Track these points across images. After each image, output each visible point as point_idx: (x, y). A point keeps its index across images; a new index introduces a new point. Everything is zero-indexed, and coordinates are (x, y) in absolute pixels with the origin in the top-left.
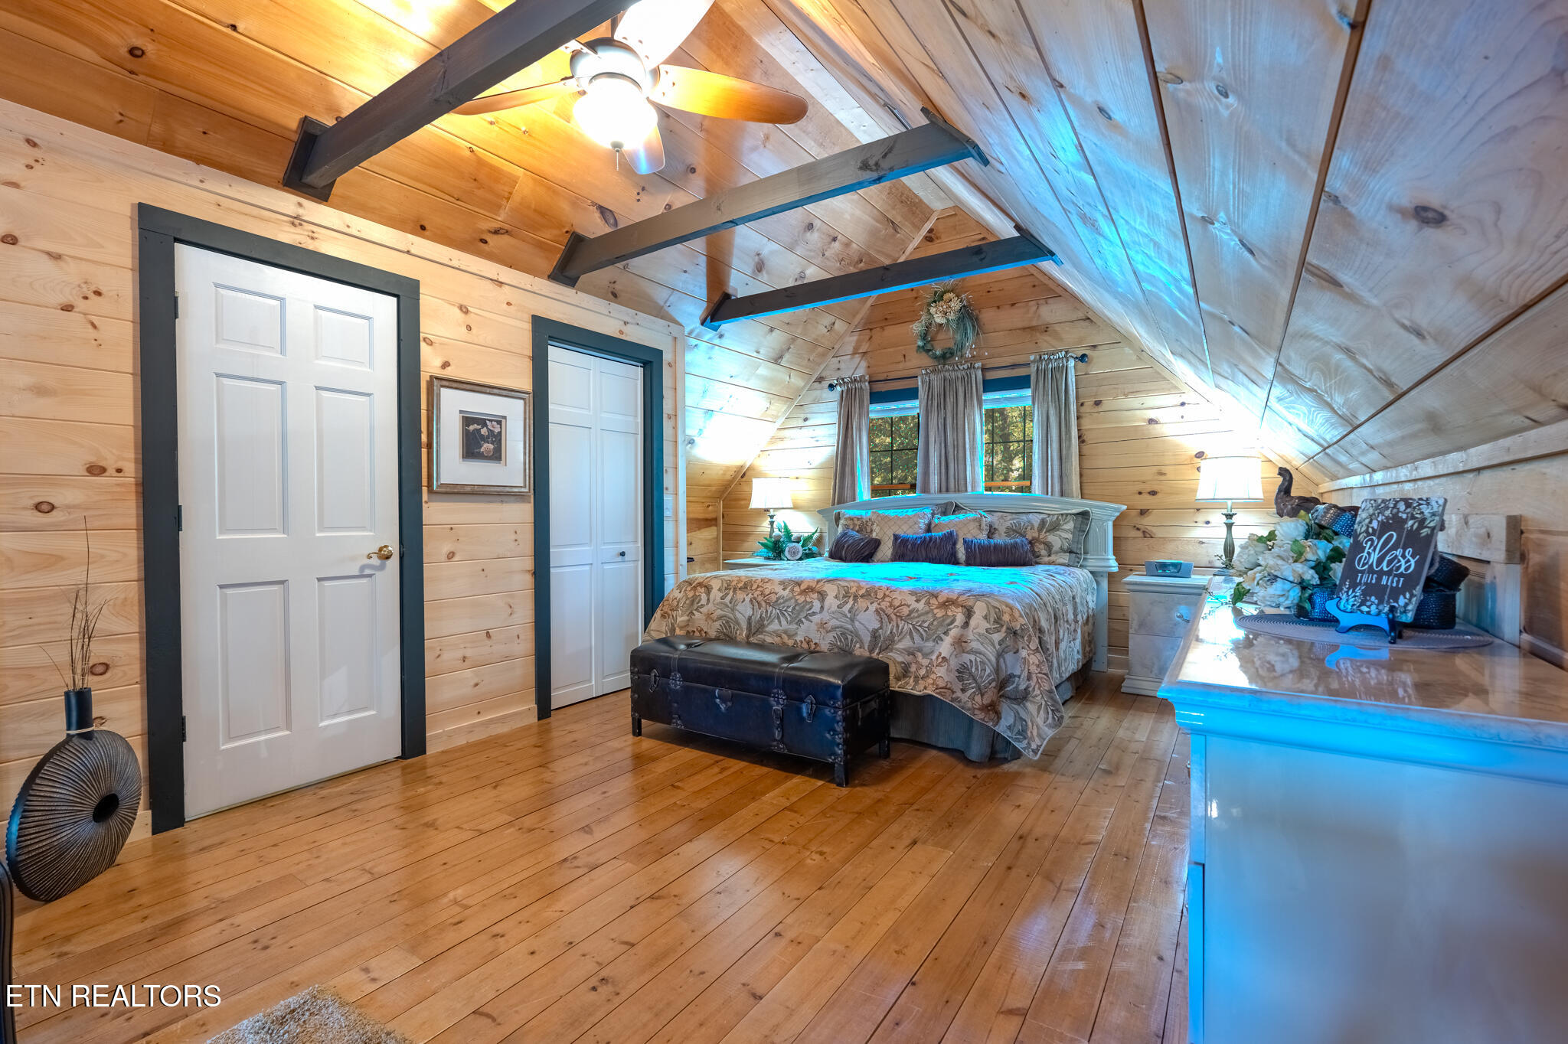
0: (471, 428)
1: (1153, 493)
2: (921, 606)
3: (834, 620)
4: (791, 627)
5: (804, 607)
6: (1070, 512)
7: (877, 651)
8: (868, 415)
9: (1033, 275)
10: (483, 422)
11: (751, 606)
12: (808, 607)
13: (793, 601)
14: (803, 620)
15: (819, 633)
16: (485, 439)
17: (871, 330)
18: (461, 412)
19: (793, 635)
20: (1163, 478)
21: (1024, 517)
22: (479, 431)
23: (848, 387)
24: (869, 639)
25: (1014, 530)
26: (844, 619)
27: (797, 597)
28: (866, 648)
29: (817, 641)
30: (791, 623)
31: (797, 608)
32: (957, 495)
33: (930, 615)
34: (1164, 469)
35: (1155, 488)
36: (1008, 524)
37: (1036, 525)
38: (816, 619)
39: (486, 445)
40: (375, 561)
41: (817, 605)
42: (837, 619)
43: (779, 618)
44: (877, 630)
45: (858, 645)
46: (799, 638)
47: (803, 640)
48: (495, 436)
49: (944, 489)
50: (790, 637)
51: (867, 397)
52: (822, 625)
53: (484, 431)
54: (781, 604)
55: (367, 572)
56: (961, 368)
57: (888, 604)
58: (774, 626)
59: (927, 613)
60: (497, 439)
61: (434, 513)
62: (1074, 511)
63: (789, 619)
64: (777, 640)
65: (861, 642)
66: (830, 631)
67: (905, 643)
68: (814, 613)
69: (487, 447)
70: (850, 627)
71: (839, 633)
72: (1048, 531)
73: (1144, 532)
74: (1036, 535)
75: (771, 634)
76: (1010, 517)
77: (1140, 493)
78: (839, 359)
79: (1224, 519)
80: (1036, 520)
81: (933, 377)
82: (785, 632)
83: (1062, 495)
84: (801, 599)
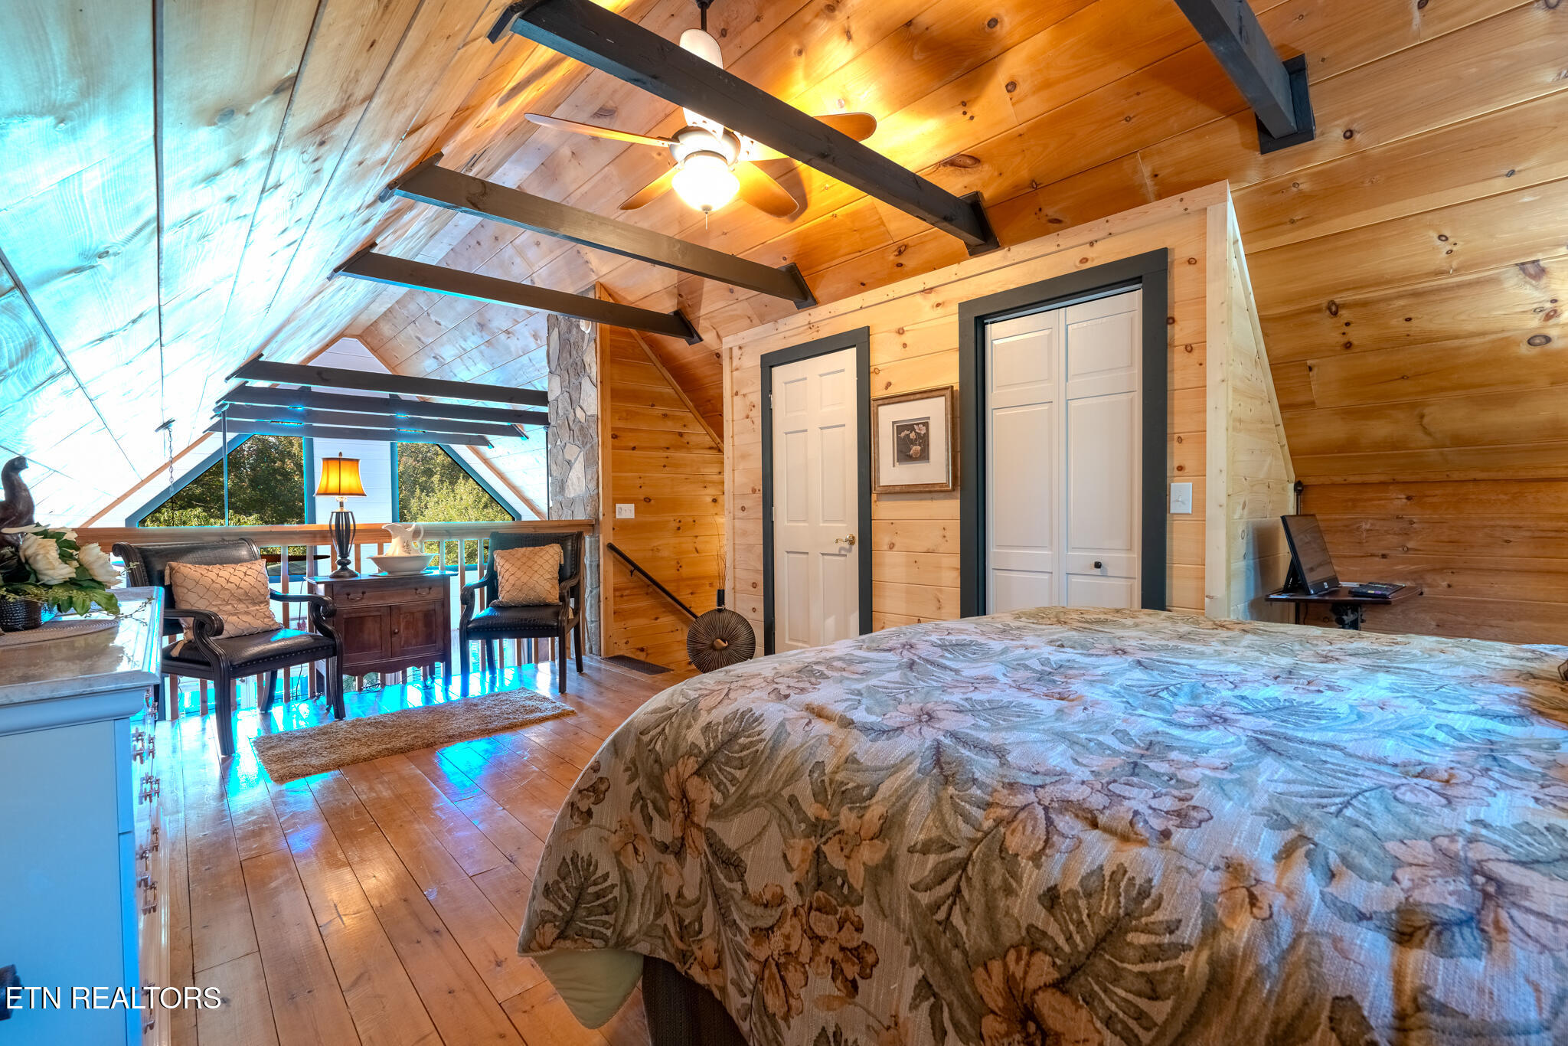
0: (903, 434)
10: (910, 427)
16: (913, 442)
18: (894, 423)
22: (908, 435)
39: (914, 448)
40: (846, 545)
48: (921, 438)
53: (913, 435)
55: (843, 552)
60: (924, 440)
61: (883, 510)
69: (916, 449)
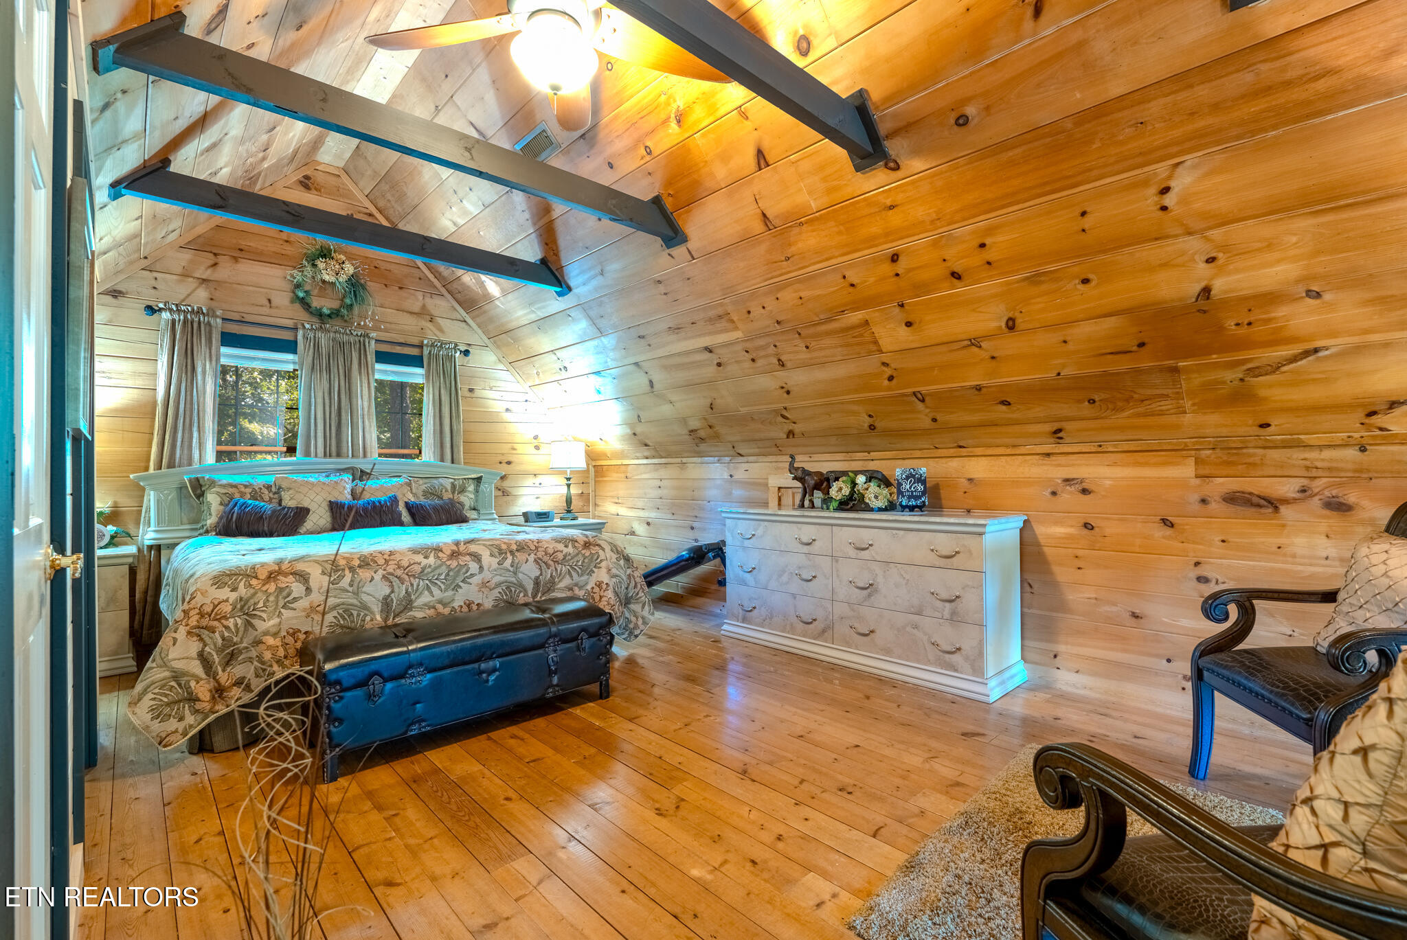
1: (509, 463)
2: (570, 549)
3: (498, 577)
4: (446, 594)
5: (459, 571)
6: (470, 477)
7: (540, 595)
8: (218, 360)
9: (419, 268)
11: (387, 583)
12: (464, 570)
13: (444, 567)
14: (461, 584)
15: (481, 593)
17: (215, 254)
19: (450, 603)
20: (514, 452)
21: (435, 481)
23: (185, 317)
24: (532, 586)
25: (431, 493)
26: (507, 574)
27: (448, 563)
28: (530, 595)
29: (480, 601)
30: (446, 590)
31: (451, 574)
32: (355, 460)
33: (580, 555)
34: (516, 446)
35: (510, 459)
36: (423, 487)
37: (449, 488)
38: (476, 580)
41: (474, 567)
42: (501, 575)
43: (428, 588)
44: (538, 577)
45: (522, 595)
46: (456, 605)
47: (463, 604)
49: (334, 453)
50: (445, 605)
51: (216, 337)
52: (484, 584)
54: (428, 573)
56: (355, 333)
57: (543, 553)
58: (425, 598)
59: (578, 554)
62: (473, 476)
63: (443, 587)
64: (431, 612)
65: (525, 591)
66: (494, 588)
67: (566, 581)
68: (472, 575)
70: (513, 580)
71: (504, 588)
72: (459, 493)
73: (503, 492)
74: (451, 496)
75: (421, 608)
76: (421, 482)
77: (500, 463)
78: (155, 274)
79: (565, 481)
80: (447, 483)
81: (319, 334)
82: (440, 602)
83: (453, 463)
84: (454, 564)
